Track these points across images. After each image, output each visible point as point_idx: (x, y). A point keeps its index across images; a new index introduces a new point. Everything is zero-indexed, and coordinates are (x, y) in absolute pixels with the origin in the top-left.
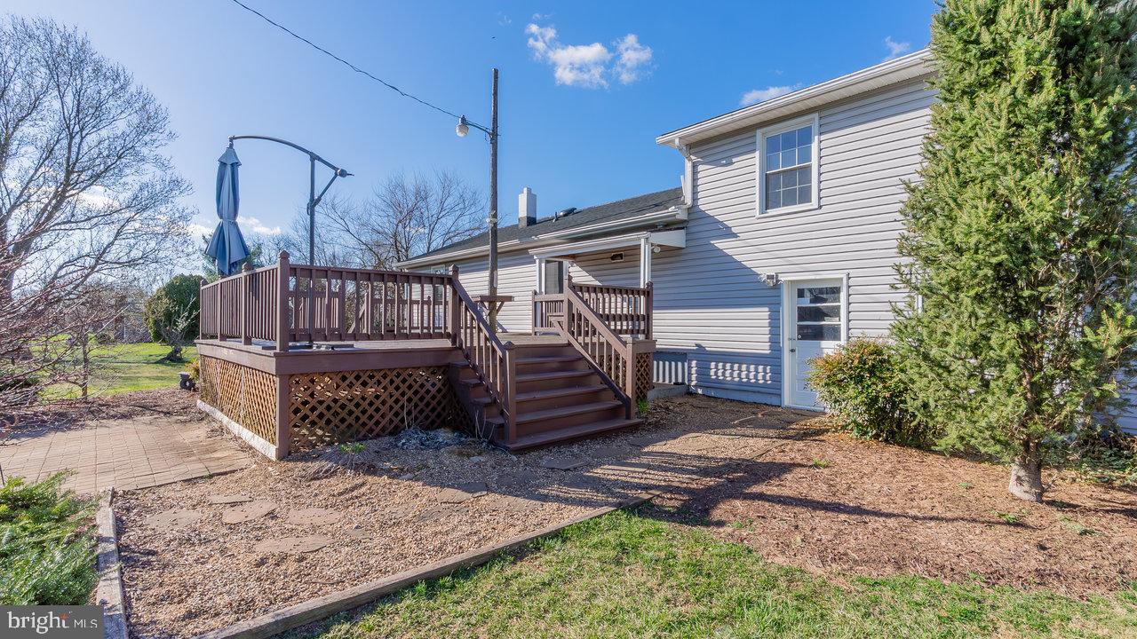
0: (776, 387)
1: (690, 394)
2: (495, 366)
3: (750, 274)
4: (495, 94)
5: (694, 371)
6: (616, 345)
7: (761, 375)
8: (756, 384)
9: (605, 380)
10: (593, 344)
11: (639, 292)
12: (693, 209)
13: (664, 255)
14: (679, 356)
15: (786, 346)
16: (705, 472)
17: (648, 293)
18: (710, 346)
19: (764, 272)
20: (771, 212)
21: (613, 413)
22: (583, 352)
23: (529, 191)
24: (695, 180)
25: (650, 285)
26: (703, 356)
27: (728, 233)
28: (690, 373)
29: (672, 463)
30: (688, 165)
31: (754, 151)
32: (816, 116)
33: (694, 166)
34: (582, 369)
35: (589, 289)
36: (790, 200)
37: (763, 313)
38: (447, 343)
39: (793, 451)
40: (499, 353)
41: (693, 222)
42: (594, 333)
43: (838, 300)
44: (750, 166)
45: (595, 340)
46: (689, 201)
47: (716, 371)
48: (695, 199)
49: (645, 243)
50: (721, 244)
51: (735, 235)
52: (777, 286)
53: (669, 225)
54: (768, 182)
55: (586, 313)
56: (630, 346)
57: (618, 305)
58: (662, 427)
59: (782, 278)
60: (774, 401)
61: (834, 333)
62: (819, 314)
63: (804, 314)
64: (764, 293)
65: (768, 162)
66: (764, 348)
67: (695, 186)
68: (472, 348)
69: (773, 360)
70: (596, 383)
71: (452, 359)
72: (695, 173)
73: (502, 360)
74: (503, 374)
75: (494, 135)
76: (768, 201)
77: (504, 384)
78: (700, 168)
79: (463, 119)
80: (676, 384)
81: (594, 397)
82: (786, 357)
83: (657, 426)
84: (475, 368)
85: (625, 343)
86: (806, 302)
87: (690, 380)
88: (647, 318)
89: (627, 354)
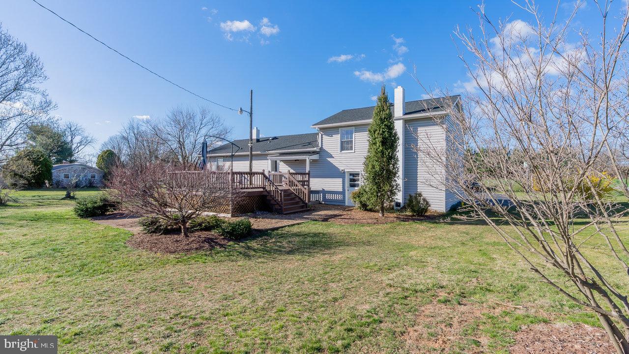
0: (343, 201)
1: (320, 203)
2: (278, 195)
3: (337, 169)
4: (251, 99)
5: (321, 196)
6: (303, 189)
7: (340, 197)
8: (339, 200)
9: (300, 198)
10: (297, 189)
11: (306, 174)
12: (321, 148)
13: (313, 162)
14: (317, 192)
15: (346, 189)
16: (326, 216)
17: (309, 174)
18: (326, 189)
19: (341, 168)
20: (343, 152)
21: (302, 207)
22: (293, 191)
23: (257, 128)
24: (322, 139)
25: (309, 171)
26: (324, 192)
27: (331, 157)
28: (320, 197)
29: (319, 215)
30: (320, 135)
31: (338, 134)
32: (354, 127)
33: (322, 135)
34: (293, 196)
35: (294, 174)
36: (347, 149)
37: (341, 180)
38: (262, 190)
39: (345, 213)
40: (280, 192)
41: (321, 152)
42: (297, 186)
43: (359, 177)
44: (337, 138)
45: (297, 188)
46: (320, 145)
47: (328, 196)
48: (322, 145)
49: (308, 158)
50: (329, 159)
51: (333, 157)
52: (344, 173)
53: (314, 153)
54: (342, 143)
55: (294, 180)
56: (307, 190)
57: (299, 178)
58: (315, 210)
59: (346, 170)
60: (343, 204)
61: (358, 185)
62: (354, 180)
63: (351, 180)
64: (340, 174)
65: (341, 138)
66: (341, 190)
67: (322, 141)
68: (270, 191)
69: (343, 193)
70: (297, 199)
71: (264, 194)
72: (322, 137)
73: (281, 194)
74: (281, 197)
75: (251, 114)
76: (342, 149)
77: (281, 199)
78: (323, 136)
79: (241, 109)
80: (316, 200)
81: (297, 203)
82: (346, 192)
83: (314, 210)
84: (271, 196)
85: (305, 189)
86: (352, 177)
87: (320, 199)
88: (308, 181)
89: (306, 192)
